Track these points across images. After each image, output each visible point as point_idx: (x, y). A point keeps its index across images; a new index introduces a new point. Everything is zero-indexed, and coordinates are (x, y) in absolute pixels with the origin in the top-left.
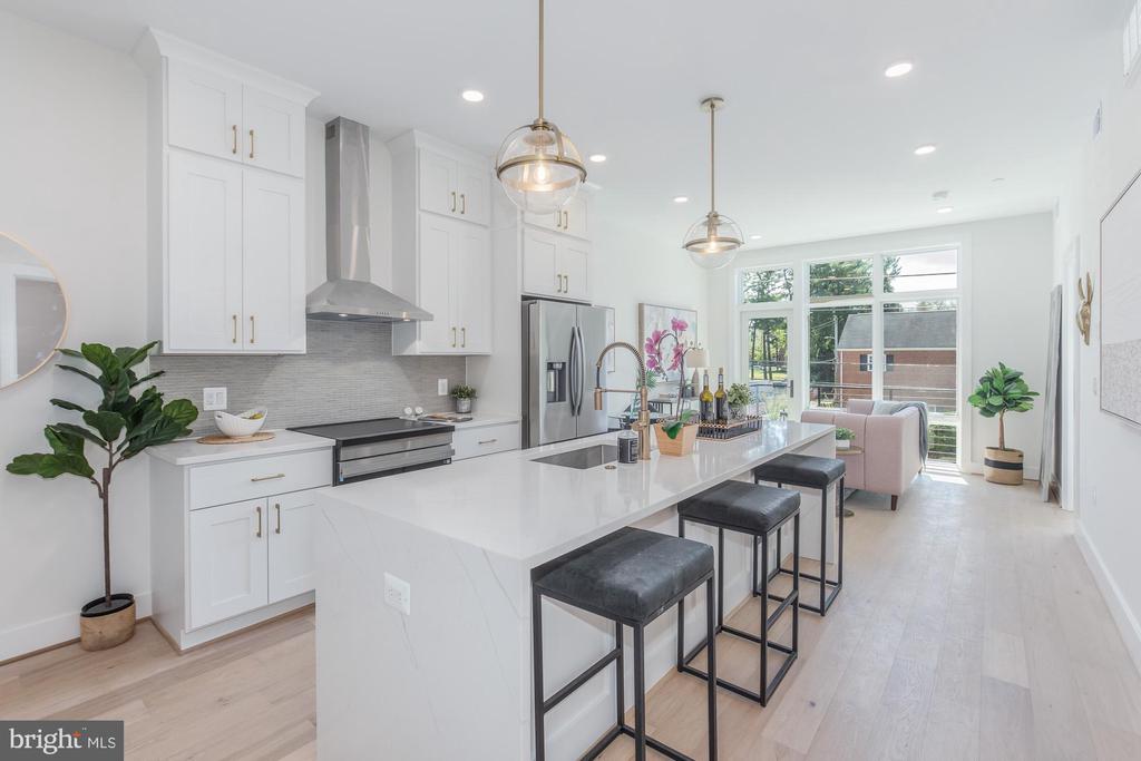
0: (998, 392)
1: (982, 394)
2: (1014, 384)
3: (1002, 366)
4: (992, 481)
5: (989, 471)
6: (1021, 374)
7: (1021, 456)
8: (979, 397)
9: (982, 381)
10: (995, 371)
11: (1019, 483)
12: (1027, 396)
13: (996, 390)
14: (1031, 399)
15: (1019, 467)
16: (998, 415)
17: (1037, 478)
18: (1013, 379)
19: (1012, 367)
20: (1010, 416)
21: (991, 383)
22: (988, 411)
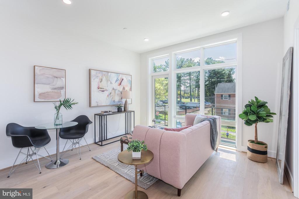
0: (254, 113)
1: (246, 113)
2: (263, 109)
3: (256, 98)
4: (251, 159)
5: (249, 154)
6: (267, 103)
7: (266, 147)
8: (244, 115)
9: (246, 106)
10: (253, 101)
11: (264, 162)
12: (270, 115)
13: (253, 111)
14: (272, 117)
15: (265, 153)
16: (254, 125)
17: (276, 158)
18: (262, 105)
19: (262, 99)
20: (261, 125)
21: (250, 108)
22: (249, 123)
